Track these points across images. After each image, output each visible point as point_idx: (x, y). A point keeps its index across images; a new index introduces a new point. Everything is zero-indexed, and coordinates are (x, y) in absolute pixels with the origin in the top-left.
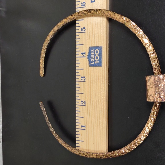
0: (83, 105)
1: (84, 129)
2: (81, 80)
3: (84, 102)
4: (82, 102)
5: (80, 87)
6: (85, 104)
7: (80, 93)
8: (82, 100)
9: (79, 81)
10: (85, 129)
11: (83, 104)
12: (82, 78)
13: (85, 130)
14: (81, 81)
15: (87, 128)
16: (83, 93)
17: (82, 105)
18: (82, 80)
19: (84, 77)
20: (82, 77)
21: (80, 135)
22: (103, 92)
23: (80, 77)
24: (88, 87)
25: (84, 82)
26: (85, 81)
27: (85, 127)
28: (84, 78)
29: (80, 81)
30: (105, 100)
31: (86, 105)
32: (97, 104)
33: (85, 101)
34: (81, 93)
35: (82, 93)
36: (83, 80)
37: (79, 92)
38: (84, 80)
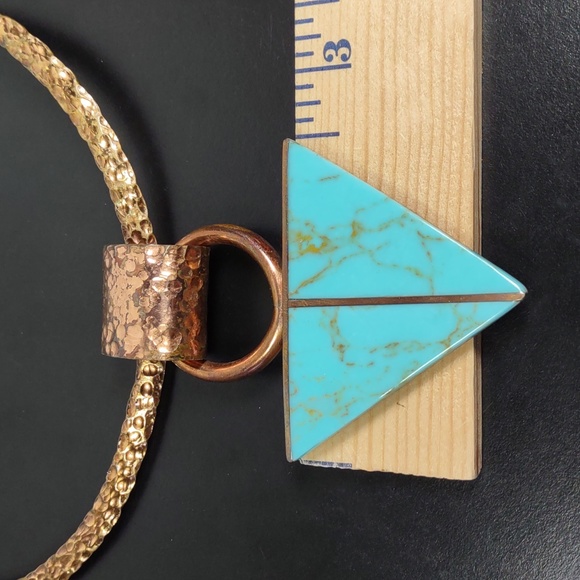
2: (327, 64)
5: (317, 103)
7: (321, 135)
9: (311, 70)
12: (331, 52)
14: (322, 69)
16: (337, 134)
19: (345, 43)
20: (329, 46)
22: (458, 114)
23: (317, 46)
24: (367, 95)
25: (343, 71)
26: (349, 66)
28: (343, 51)
29: (317, 69)
30: (469, 156)
32: (418, 183)
34: (328, 135)
35: (333, 130)
36: (337, 61)
37: (313, 132)
38: (344, 58)
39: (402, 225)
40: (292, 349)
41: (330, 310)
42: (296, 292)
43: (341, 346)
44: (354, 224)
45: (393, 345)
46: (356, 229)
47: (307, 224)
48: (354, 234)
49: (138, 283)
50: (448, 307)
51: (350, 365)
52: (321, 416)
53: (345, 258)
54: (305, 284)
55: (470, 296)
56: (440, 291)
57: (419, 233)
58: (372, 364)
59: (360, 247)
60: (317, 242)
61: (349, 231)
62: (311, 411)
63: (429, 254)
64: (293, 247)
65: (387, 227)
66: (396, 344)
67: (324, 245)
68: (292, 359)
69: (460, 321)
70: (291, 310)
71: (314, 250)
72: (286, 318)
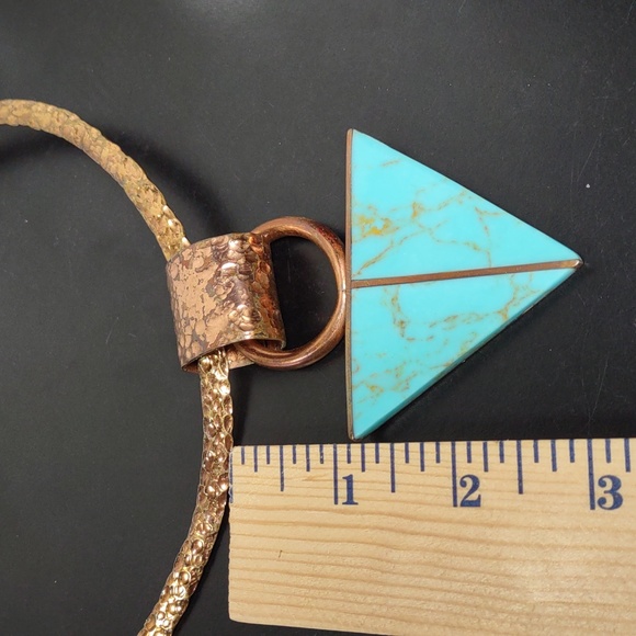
0: (455, 488)
1: (339, 494)
2: (596, 480)
3: (474, 497)
4: (470, 483)
6: (463, 504)
8: (483, 483)
10: (340, 501)
11: (462, 492)
12: (609, 487)
13: (336, 503)
14: (591, 475)
15: (343, 512)
16: (521, 492)
17: (458, 480)
18: (602, 484)
19: (618, 502)
20: (616, 483)
21: (308, 469)
25: (587, 499)
26: (593, 507)
27: (350, 500)
29: (591, 467)
31: (459, 509)
33: (476, 503)
36: (599, 492)
38: (602, 501)
39: (461, 202)
40: (354, 328)
41: (392, 289)
42: (359, 273)
43: (402, 322)
44: (414, 205)
45: (451, 319)
46: (417, 209)
47: (370, 208)
48: (415, 214)
49: (208, 275)
50: (505, 278)
51: (411, 340)
52: (382, 391)
53: (406, 238)
54: (367, 265)
55: (527, 265)
56: (496, 263)
57: (477, 209)
58: (431, 337)
59: (420, 226)
60: (379, 224)
61: (410, 211)
62: (372, 388)
63: (486, 228)
64: (356, 231)
65: (446, 205)
66: (455, 317)
67: (385, 227)
68: (354, 338)
69: (517, 289)
70: (353, 291)
71: (376, 232)
72: (349, 299)
